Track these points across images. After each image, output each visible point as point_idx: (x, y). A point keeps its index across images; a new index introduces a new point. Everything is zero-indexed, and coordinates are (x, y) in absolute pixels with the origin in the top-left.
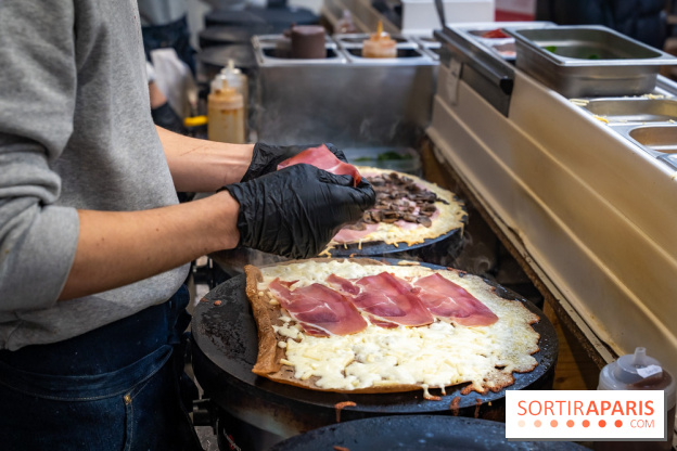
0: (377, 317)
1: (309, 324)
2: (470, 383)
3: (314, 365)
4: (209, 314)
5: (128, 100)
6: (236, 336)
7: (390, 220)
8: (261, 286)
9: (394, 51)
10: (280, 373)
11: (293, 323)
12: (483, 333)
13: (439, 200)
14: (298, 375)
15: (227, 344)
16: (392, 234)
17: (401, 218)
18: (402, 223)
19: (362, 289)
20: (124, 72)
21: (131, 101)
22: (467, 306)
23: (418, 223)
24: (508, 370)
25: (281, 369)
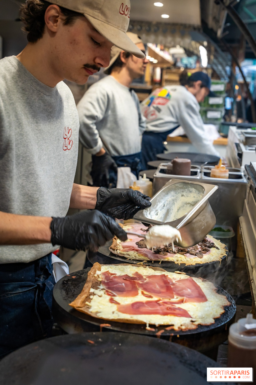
0: (145, 293)
1: (110, 291)
2: (173, 325)
3: (101, 307)
4: (67, 281)
5: (27, 170)
6: (73, 291)
7: (183, 253)
8: (98, 272)
9: (227, 175)
10: (84, 308)
11: (103, 289)
12: (195, 306)
13: (215, 247)
14: (91, 310)
15: (67, 294)
16: (180, 259)
17: (188, 252)
18: (188, 254)
19: (147, 280)
20: (28, 158)
21: (29, 171)
22: (195, 294)
23: (196, 255)
24: (196, 323)
25: (84, 306)
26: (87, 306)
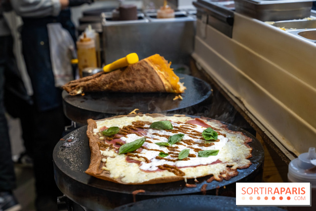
14: (111, 176)
25: (102, 173)
26: (106, 172)
